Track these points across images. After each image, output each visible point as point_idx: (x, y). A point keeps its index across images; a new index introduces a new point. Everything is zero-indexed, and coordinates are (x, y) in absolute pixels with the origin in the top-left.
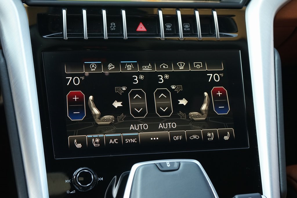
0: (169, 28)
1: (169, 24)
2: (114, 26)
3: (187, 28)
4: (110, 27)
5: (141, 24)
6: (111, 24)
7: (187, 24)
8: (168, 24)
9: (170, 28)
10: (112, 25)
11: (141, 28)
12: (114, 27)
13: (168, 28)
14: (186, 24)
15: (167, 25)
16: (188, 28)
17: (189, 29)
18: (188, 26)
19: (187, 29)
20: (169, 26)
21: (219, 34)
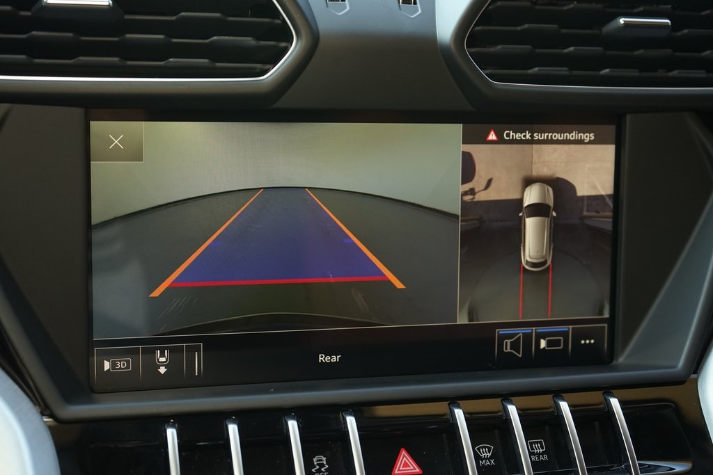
0: (487, 458)
1: (485, 447)
2: (322, 465)
3: (539, 454)
4: (313, 470)
5: (404, 453)
6: (315, 460)
7: (537, 442)
8: (482, 447)
9: (491, 458)
10: (318, 464)
11: (406, 465)
12: (323, 469)
13: (485, 459)
14: (535, 443)
15: (479, 449)
16: (543, 453)
17: (546, 457)
18: (543, 448)
19: (539, 457)
20: (485, 454)
21: (640, 465)
